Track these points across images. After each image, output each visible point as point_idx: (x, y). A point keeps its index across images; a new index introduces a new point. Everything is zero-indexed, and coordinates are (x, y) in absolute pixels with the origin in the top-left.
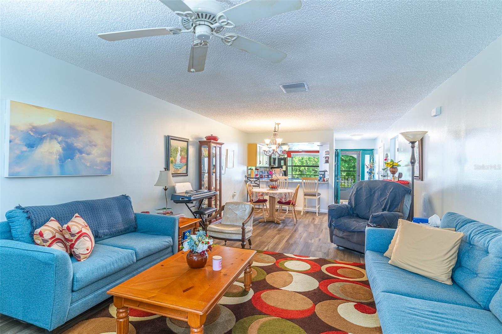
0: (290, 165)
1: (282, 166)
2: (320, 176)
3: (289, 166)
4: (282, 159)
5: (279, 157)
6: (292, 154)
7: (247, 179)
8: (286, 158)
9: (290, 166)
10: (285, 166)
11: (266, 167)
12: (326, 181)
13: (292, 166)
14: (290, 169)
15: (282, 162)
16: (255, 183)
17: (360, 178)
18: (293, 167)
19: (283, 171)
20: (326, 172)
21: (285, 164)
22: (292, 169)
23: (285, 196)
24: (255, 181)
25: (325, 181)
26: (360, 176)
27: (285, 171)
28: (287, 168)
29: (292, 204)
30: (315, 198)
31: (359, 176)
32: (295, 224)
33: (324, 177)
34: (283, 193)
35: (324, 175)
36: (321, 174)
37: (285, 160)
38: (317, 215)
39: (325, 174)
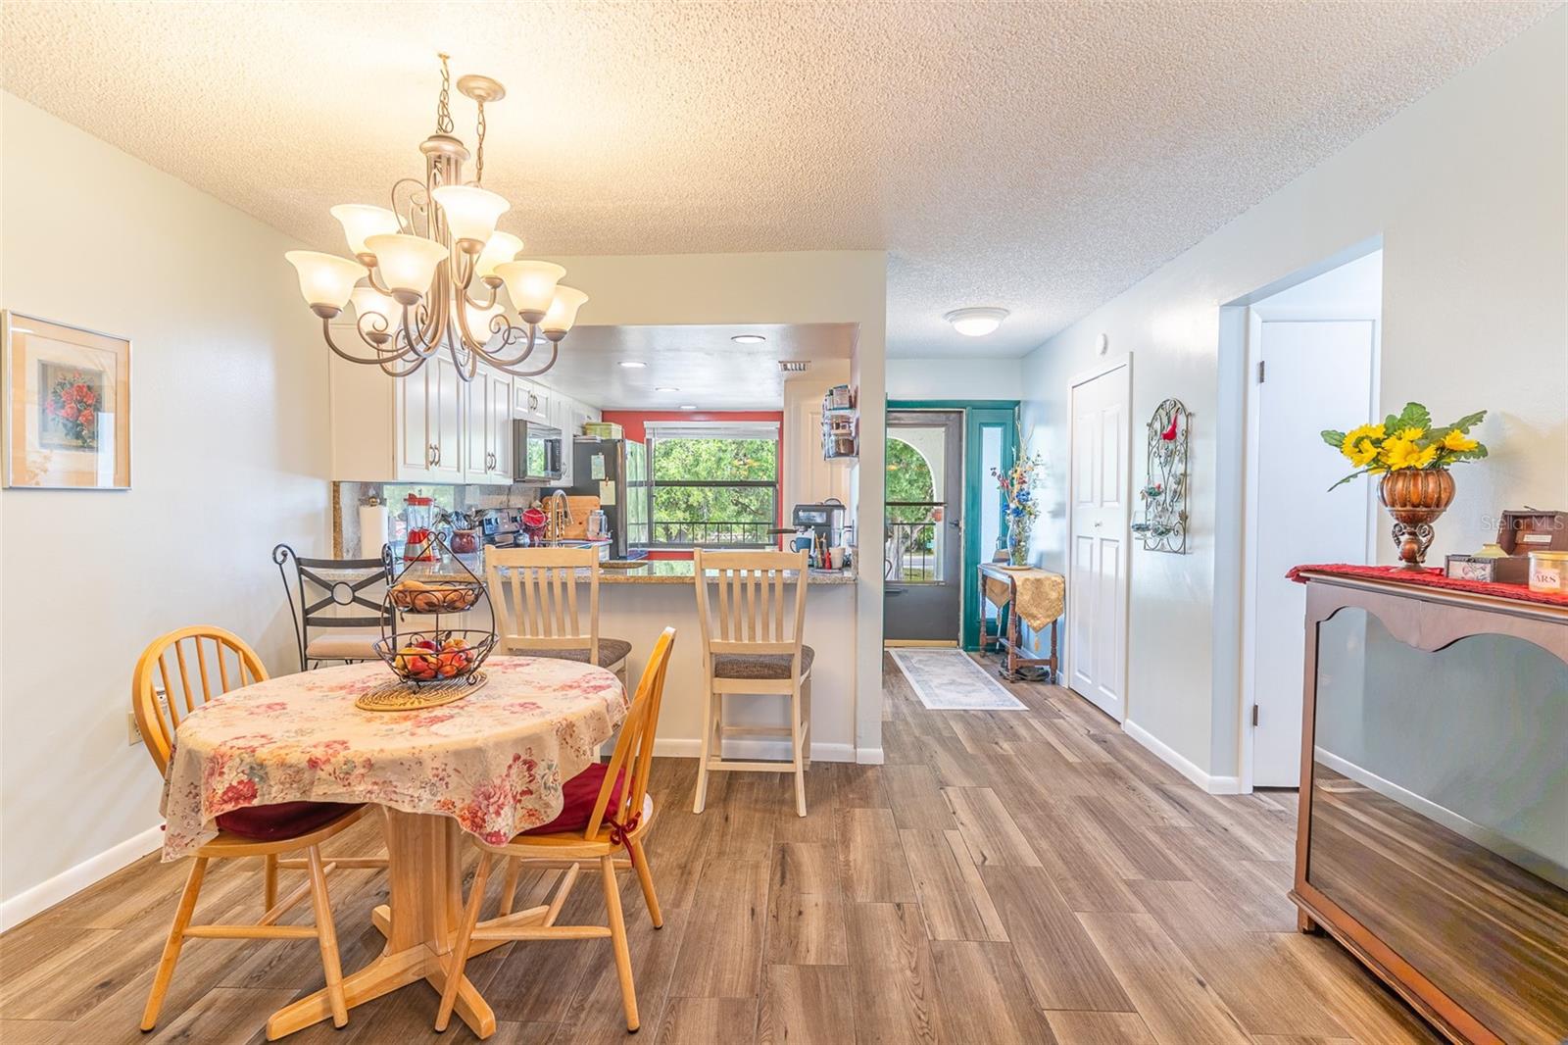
0: (642, 478)
1: (598, 481)
2: (799, 535)
3: (634, 484)
4: (595, 448)
5: (583, 439)
6: (647, 424)
7: (301, 572)
8: (615, 443)
9: (641, 484)
10: (612, 484)
11: (498, 489)
12: (837, 562)
13: (649, 484)
14: (635, 498)
15: (598, 462)
16: (355, 599)
17: (962, 534)
18: (654, 488)
19: (602, 507)
20: (836, 512)
21: (613, 472)
22: (650, 496)
23: (530, 765)
24: (355, 589)
25: (831, 568)
26: (962, 524)
27: (615, 508)
28: (620, 496)
29: (609, 817)
30: (786, 692)
31: (957, 525)
32: (634, 1023)
33: (829, 545)
34: (498, 745)
35: (825, 530)
36: (807, 527)
37: (611, 452)
38: (802, 811)
39: (828, 524)
